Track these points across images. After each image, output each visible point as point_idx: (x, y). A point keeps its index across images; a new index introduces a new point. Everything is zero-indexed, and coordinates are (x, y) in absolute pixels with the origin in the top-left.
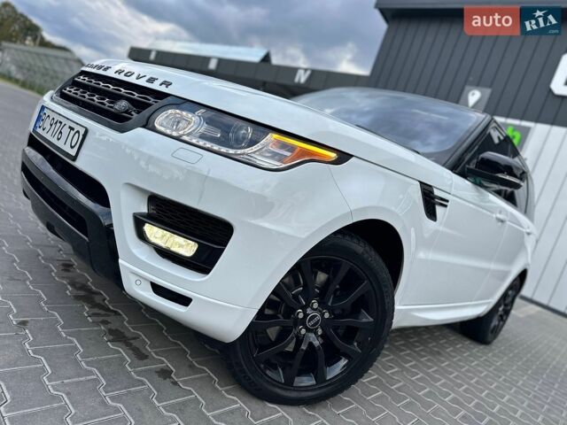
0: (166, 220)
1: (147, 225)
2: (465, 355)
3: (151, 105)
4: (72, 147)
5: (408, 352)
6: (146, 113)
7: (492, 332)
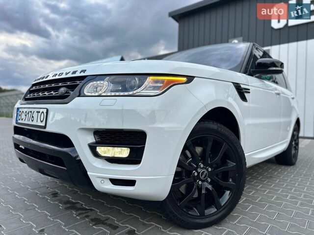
0: (107, 141)
1: (98, 148)
2: (285, 173)
3: (78, 85)
4: (42, 122)
5: (255, 181)
6: (77, 89)
7: (294, 157)
